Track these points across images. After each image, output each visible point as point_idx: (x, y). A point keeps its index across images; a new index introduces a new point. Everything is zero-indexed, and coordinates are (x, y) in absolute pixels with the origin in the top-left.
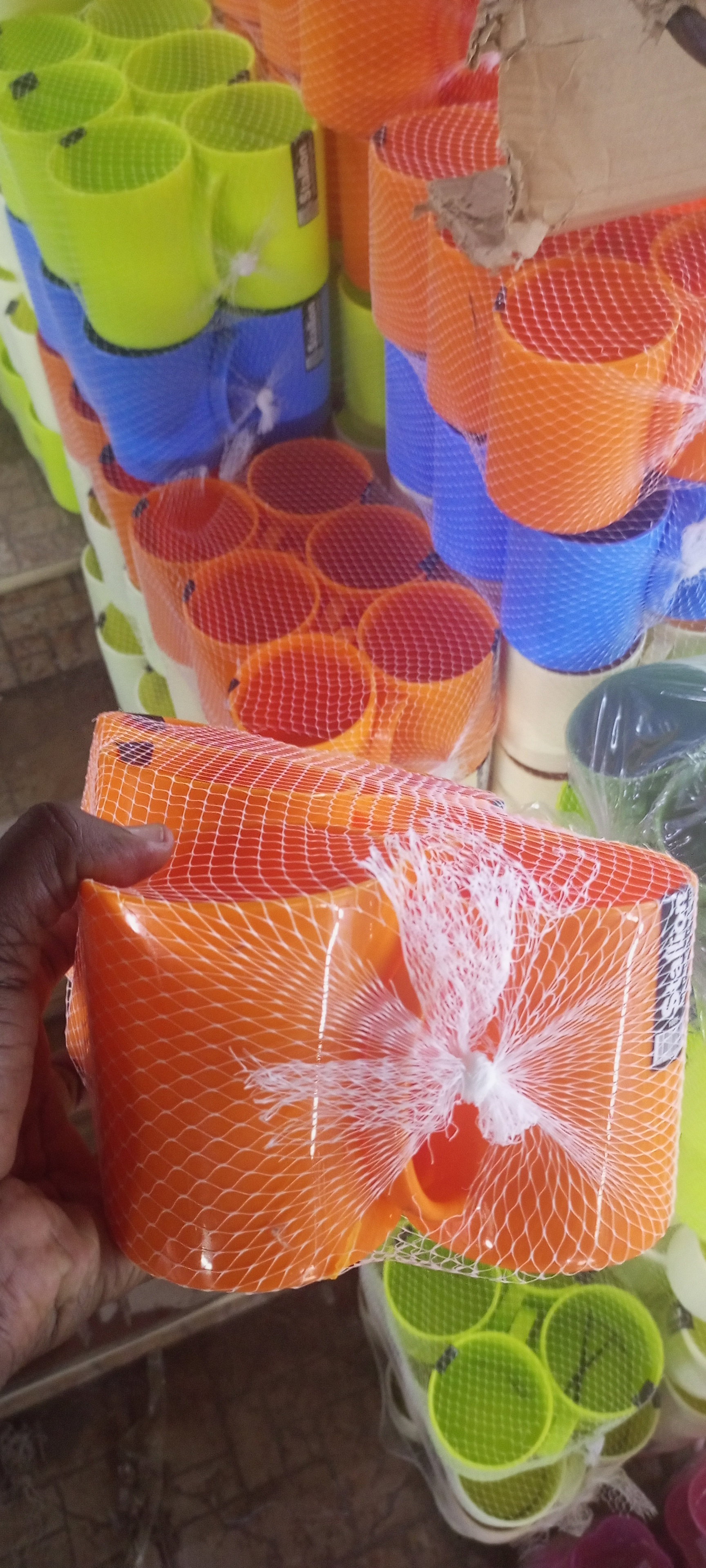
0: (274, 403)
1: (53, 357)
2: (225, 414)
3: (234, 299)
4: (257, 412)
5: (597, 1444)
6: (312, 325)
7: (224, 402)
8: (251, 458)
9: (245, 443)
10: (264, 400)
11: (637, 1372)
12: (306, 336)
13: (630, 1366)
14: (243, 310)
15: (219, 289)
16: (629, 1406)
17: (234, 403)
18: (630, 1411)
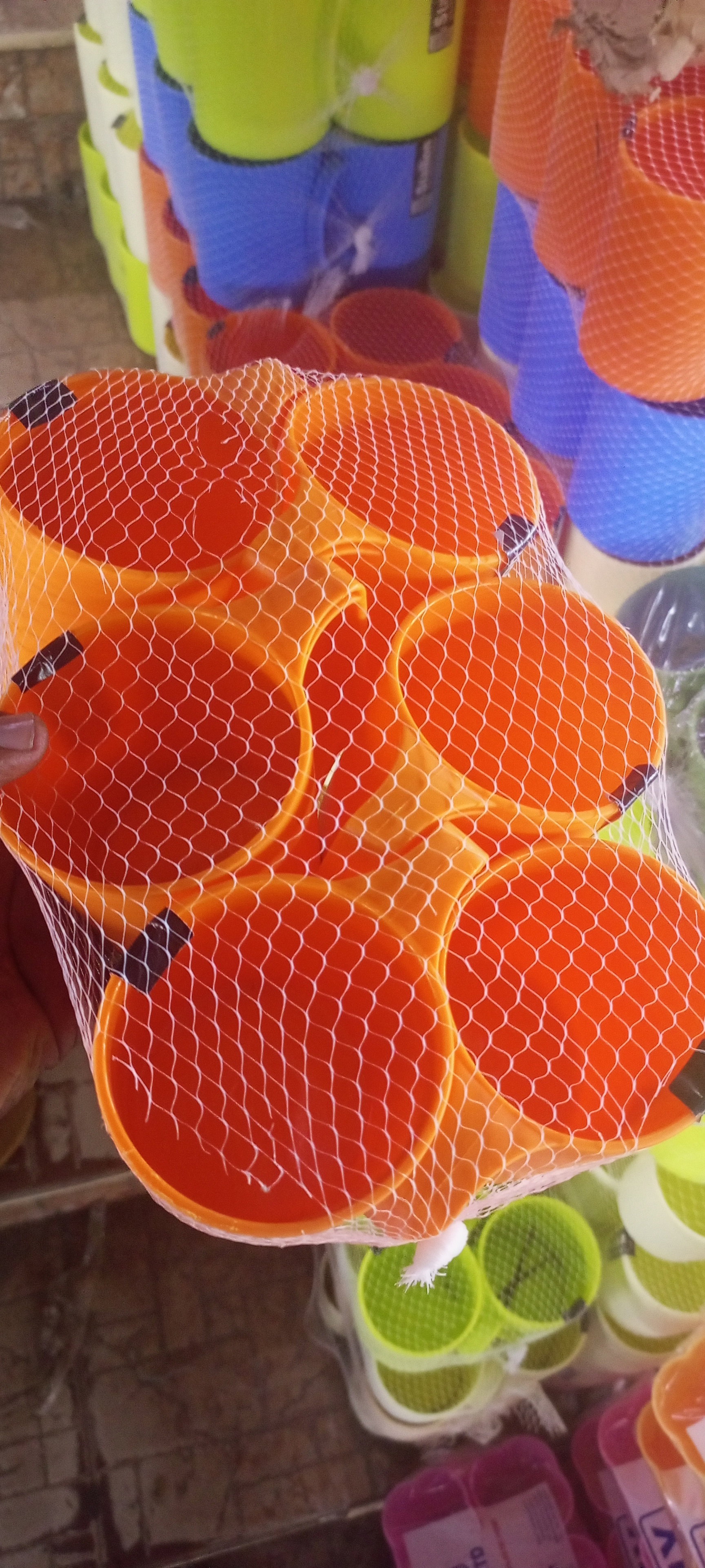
0: (372, 244)
1: (152, 172)
2: (320, 245)
3: (347, 123)
4: (352, 251)
5: (519, 1354)
6: (424, 166)
7: (320, 233)
8: (339, 297)
9: (335, 282)
10: (362, 237)
11: (571, 1287)
12: (416, 176)
13: (565, 1281)
14: (356, 136)
15: (335, 106)
16: (557, 1319)
17: (331, 235)
18: (557, 1325)
